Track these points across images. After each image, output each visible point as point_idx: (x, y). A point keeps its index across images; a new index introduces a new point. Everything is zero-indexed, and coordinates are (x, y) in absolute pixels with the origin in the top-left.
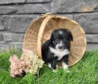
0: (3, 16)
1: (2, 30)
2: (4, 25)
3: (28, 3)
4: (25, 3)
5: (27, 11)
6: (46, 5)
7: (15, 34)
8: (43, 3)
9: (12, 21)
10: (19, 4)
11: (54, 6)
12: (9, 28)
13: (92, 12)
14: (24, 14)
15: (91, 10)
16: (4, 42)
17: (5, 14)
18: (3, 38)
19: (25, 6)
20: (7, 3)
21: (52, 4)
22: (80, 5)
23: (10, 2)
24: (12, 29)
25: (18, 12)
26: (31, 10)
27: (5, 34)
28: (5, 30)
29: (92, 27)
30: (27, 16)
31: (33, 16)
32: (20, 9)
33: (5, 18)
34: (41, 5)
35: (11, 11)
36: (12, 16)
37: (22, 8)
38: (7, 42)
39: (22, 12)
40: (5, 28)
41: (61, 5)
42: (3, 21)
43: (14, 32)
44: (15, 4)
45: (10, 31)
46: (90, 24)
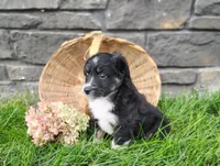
0: (13, 32)
1: (7, 59)
2: (11, 49)
3: (63, 10)
4: (58, 10)
5: (60, 24)
6: (96, 14)
7: (33, 67)
8: (91, 11)
9: (31, 41)
10: (47, 10)
11: (112, 16)
12: (22, 54)
13: (178, 30)
14: (54, 29)
15: (177, 25)
16: (8, 82)
17: (16, 29)
18: (6, 75)
19: (58, 14)
20: (24, 7)
21: (108, 14)
22: (157, 16)
23: (30, 7)
24: (29, 56)
25: (44, 26)
26: (69, 22)
27: (12, 66)
28: (13, 59)
29: (177, 55)
31: (72, 33)
32: (47, 19)
33: (15, 35)
34: (87, 14)
35: (29, 23)
36: (30, 33)
37: (52, 18)
38: (15, 83)
39: (51, 25)
40: (13, 55)
41: (126, 15)
42: (10, 42)
43: (32, 64)
44: (39, 10)
45: (24, 61)
46: (175, 50)
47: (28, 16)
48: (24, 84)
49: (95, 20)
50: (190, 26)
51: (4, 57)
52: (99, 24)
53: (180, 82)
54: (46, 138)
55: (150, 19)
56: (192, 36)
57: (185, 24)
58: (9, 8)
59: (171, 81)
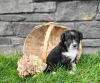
0: (13, 23)
1: (11, 35)
2: (13, 30)
3: (36, 13)
4: (33, 13)
5: (34, 19)
6: (51, 14)
7: (23, 39)
8: (49, 13)
9: (21, 27)
10: (28, 13)
11: (58, 15)
12: (18, 33)
13: (90, 20)
14: (32, 21)
15: (90, 18)
16: (12, 46)
17: (15, 21)
18: (11, 42)
19: (33, 15)
20: (18, 12)
21: (56, 14)
22: (80, 14)
23: (21, 11)
24: (21, 34)
25: (27, 20)
26: (38, 18)
27: (13, 38)
28: (14, 35)
30: (34, 23)
32: (28, 17)
33: (14, 24)
34: (47, 14)
35: (20, 19)
36: (21, 23)
37: (30, 16)
38: (15, 46)
39: (31, 20)
40: (14, 33)
41: (65, 14)
42: (12, 27)
43: (22, 37)
44: (25, 13)
45: (18, 36)
46: (90, 30)
47: (20, 16)
48: (19, 46)
49: (51, 17)
50: (97, 19)
51: (10, 34)
52: (52, 19)
53: (92, 46)
54: (25, 74)
55: (77, 15)
56: (98, 23)
57: (94, 18)
58: (11, 12)
59: (88, 45)
